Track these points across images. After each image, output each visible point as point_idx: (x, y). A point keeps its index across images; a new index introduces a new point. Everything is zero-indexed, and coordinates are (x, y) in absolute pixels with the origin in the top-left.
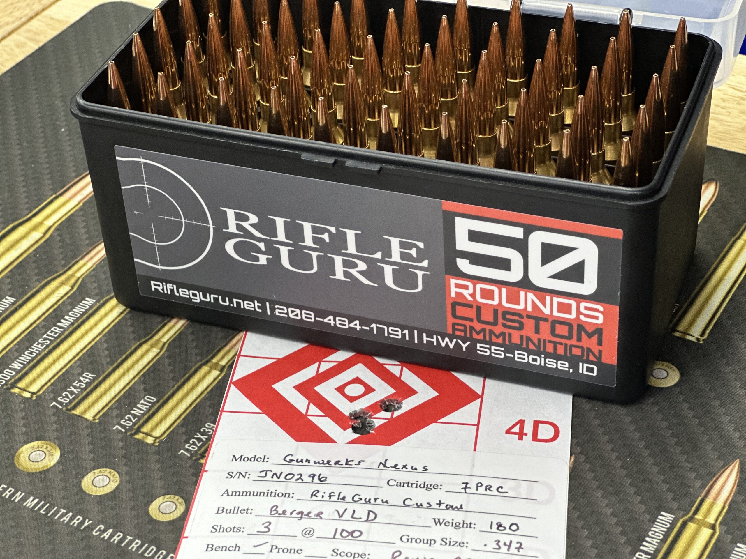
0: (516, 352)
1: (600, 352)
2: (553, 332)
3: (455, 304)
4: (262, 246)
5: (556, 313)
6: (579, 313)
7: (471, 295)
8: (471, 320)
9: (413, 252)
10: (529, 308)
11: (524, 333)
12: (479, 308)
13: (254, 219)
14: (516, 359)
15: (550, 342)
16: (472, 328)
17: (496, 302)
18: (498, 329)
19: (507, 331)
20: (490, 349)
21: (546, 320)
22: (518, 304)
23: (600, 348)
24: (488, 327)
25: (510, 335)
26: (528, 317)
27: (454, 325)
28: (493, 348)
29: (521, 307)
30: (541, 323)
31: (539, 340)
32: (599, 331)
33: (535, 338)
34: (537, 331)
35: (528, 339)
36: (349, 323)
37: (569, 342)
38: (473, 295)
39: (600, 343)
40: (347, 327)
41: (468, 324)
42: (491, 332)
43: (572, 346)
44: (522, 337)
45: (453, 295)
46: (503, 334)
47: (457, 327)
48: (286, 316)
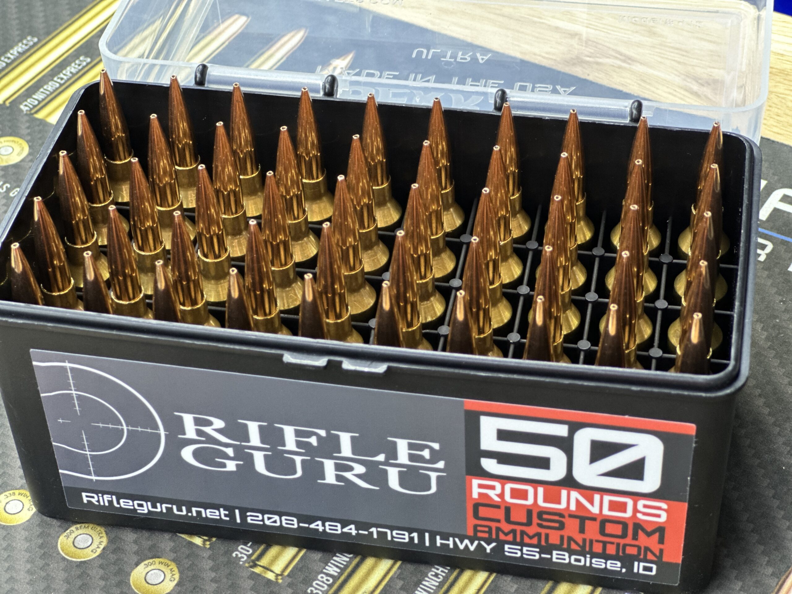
0: (555, 553)
1: (661, 551)
2: (602, 531)
3: (477, 506)
4: (230, 452)
5: (606, 512)
6: (635, 510)
7: (498, 496)
8: (498, 521)
9: (426, 454)
10: (573, 507)
11: (566, 533)
12: (508, 509)
13: (219, 423)
14: (554, 560)
15: (597, 541)
16: (498, 529)
17: (530, 501)
18: (532, 530)
19: (543, 531)
20: (521, 550)
21: (593, 519)
22: (559, 503)
23: (662, 546)
24: (519, 528)
25: (547, 536)
26: (572, 516)
27: (475, 526)
28: (525, 549)
29: (563, 505)
30: (587, 522)
31: (584, 540)
32: (661, 530)
33: (579, 538)
34: (582, 530)
35: (570, 539)
36: (342, 528)
37: (622, 542)
38: (501, 495)
39: (661, 541)
40: (339, 532)
41: (494, 525)
42: (523, 533)
43: (625, 546)
44: (562, 537)
45: (475, 495)
46: (539, 535)
47: (479, 528)
48: (261, 523)
